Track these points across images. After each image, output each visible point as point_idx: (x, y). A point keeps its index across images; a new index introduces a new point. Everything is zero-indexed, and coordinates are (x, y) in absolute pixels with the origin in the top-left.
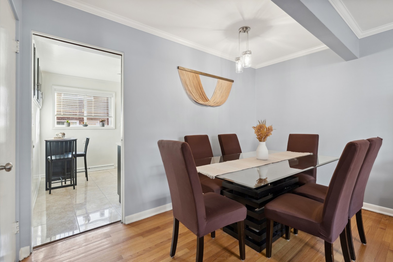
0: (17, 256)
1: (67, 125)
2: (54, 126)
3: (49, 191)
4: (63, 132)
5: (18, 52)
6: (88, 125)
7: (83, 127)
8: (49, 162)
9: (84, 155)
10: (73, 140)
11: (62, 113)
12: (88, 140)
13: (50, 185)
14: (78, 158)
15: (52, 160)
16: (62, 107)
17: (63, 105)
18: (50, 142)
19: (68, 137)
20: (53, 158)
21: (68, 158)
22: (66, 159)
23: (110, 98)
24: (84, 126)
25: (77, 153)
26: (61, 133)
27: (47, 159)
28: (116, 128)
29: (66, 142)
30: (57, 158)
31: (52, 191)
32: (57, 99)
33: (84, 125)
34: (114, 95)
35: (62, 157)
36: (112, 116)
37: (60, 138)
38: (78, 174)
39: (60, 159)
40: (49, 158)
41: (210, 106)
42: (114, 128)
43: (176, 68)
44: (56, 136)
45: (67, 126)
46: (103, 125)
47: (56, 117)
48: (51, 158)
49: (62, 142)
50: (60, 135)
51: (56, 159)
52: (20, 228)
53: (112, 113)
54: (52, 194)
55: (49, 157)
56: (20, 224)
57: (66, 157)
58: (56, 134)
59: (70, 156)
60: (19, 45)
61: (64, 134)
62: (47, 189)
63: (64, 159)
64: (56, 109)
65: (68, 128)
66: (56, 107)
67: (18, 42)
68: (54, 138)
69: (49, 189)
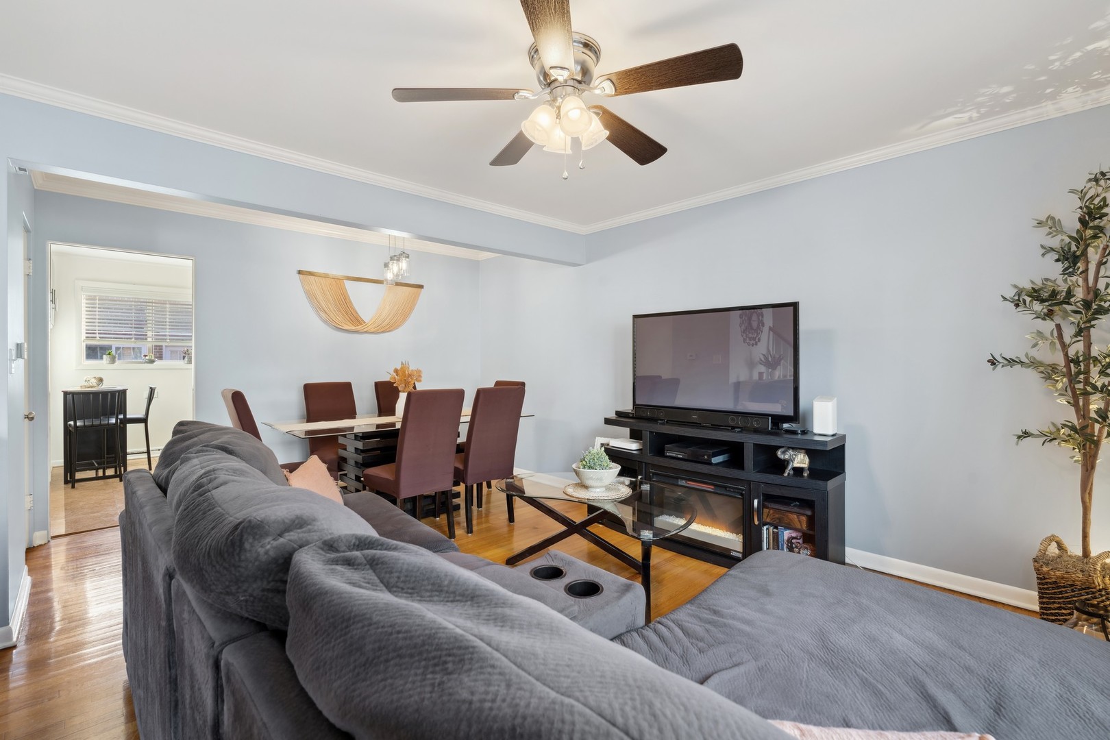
0: (31, 540)
1: (109, 359)
2: (81, 364)
3: (70, 485)
4: (99, 375)
5: (31, 274)
6: (156, 360)
8: (70, 431)
9: (144, 420)
10: (119, 391)
11: (98, 336)
12: (152, 391)
13: (73, 476)
14: (129, 427)
15: (77, 427)
16: (97, 324)
17: (99, 319)
18: (73, 394)
19: (109, 385)
20: (79, 424)
21: (108, 424)
22: (105, 425)
24: (146, 362)
25: (128, 416)
26: (95, 378)
27: (66, 427)
29: (105, 394)
30: (86, 424)
31: (76, 485)
32: (87, 307)
33: (148, 360)
35: (96, 422)
37: (92, 387)
38: (129, 457)
39: (93, 426)
40: (70, 425)
41: (366, 332)
43: (295, 272)
44: (86, 384)
45: (108, 362)
47: (84, 345)
48: (75, 423)
49: (96, 394)
50: (94, 382)
51: (85, 426)
52: (34, 503)
54: (77, 489)
55: (72, 423)
56: (34, 498)
57: (105, 422)
58: (85, 379)
59: (113, 421)
60: (31, 265)
61: (101, 380)
62: (66, 482)
63: (100, 425)
64: (84, 328)
65: (112, 366)
66: (84, 324)
67: (31, 262)
68: (81, 387)
69: (70, 479)
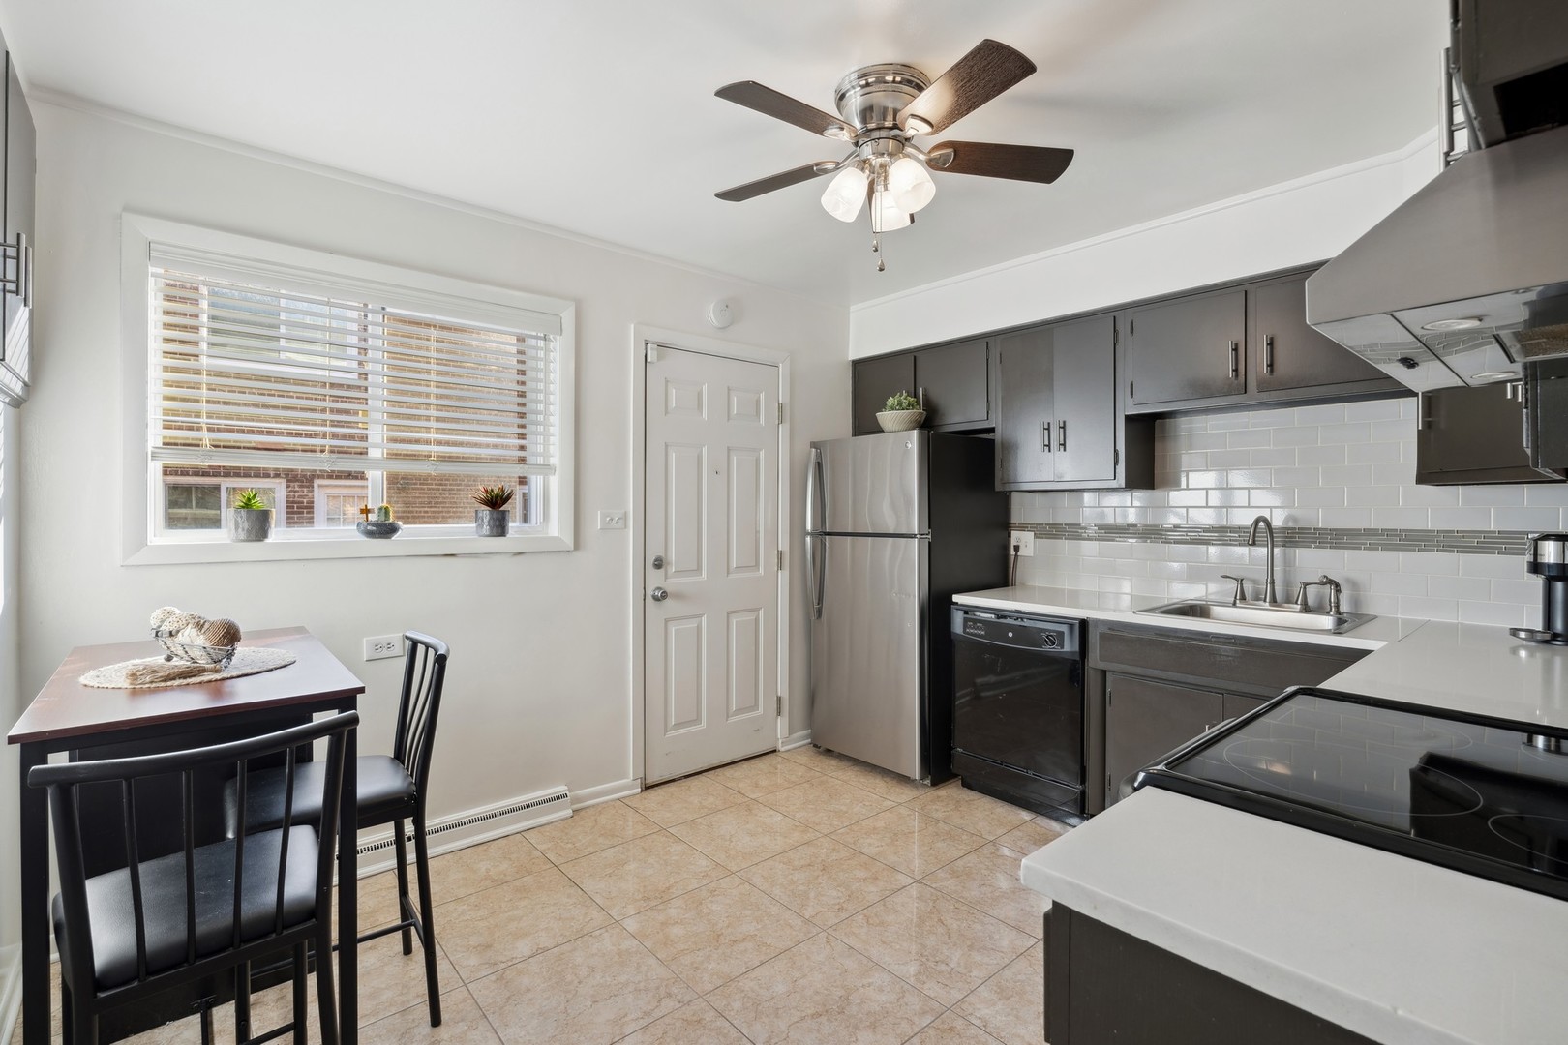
1: (246, 525)
2: (139, 540)
4: (214, 606)
6: (400, 523)
7: (364, 538)
11: (206, 437)
16: (204, 392)
23: (545, 338)
24: (370, 534)
28: (577, 545)
32: (167, 325)
33: (373, 524)
34: (568, 317)
36: (555, 461)
42: (569, 542)
45: (242, 535)
46: (500, 529)
47: (155, 469)
53: (552, 444)
64: (156, 408)
65: (255, 549)
